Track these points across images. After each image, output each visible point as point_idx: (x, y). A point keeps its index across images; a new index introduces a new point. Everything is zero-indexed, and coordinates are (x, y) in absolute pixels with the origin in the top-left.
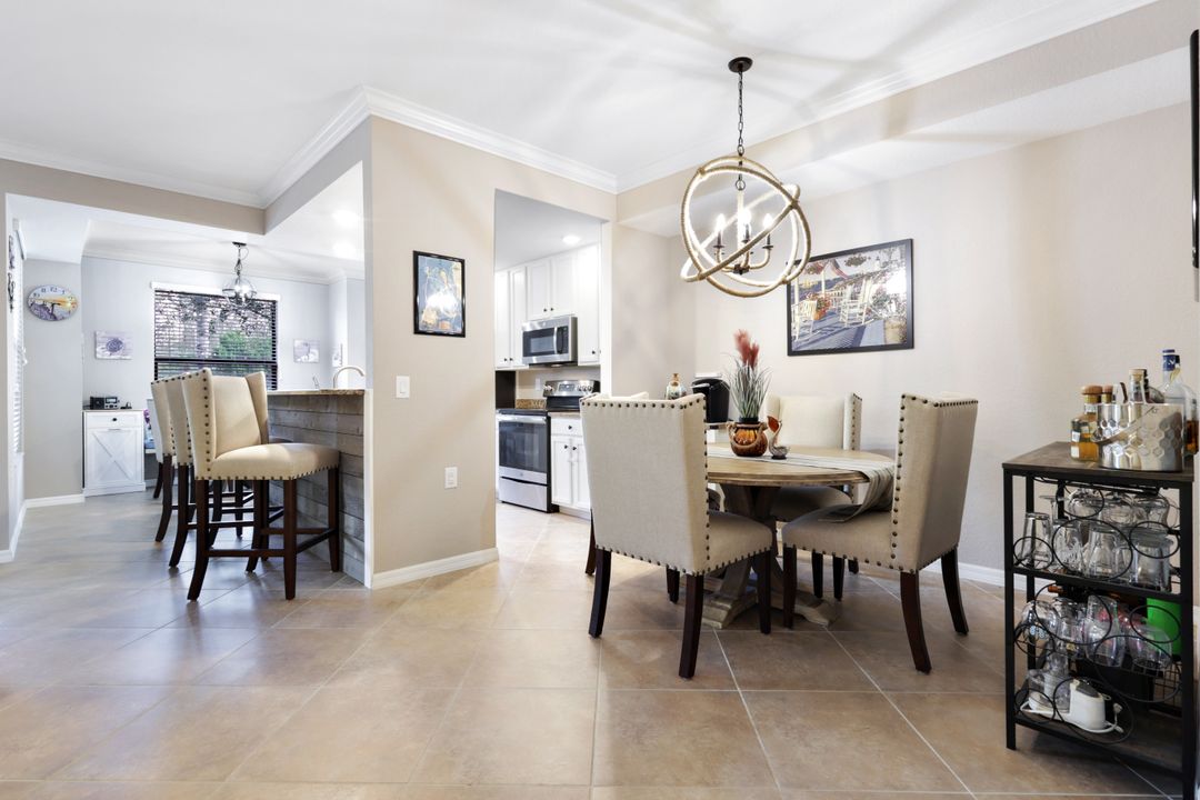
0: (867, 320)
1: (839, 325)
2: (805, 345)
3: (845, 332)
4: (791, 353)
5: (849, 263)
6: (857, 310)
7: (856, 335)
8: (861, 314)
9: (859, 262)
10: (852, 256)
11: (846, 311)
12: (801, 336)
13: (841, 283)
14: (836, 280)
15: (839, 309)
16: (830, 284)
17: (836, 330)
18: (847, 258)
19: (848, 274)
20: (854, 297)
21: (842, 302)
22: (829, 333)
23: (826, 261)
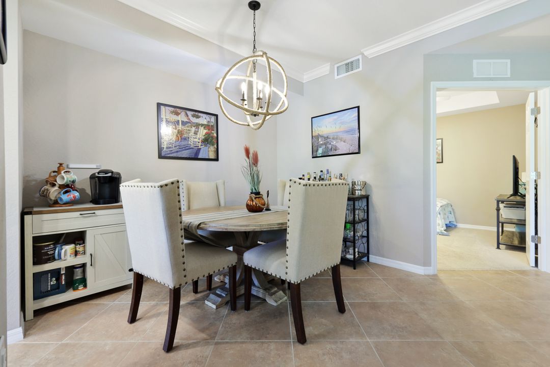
0: (201, 145)
1: (189, 146)
2: (169, 154)
3: (191, 150)
4: (160, 157)
5: (193, 116)
6: (197, 140)
7: (197, 152)
8: (199, 142)
9: (198, 117)
10: (195, 113)
11: (192, 139)
12: (167, 148)
13: (189, 124)
14: (187, 122)
15: (189, 138)
16: (184, 123)
17: (187, 148)
18: (192, 113)
19: (193, 121)
20: (196, 133)
21: (190, 134)
22: (184, 149)
23: (181, 110)
